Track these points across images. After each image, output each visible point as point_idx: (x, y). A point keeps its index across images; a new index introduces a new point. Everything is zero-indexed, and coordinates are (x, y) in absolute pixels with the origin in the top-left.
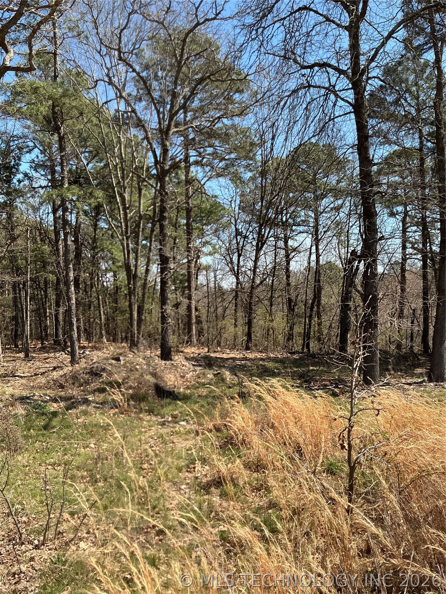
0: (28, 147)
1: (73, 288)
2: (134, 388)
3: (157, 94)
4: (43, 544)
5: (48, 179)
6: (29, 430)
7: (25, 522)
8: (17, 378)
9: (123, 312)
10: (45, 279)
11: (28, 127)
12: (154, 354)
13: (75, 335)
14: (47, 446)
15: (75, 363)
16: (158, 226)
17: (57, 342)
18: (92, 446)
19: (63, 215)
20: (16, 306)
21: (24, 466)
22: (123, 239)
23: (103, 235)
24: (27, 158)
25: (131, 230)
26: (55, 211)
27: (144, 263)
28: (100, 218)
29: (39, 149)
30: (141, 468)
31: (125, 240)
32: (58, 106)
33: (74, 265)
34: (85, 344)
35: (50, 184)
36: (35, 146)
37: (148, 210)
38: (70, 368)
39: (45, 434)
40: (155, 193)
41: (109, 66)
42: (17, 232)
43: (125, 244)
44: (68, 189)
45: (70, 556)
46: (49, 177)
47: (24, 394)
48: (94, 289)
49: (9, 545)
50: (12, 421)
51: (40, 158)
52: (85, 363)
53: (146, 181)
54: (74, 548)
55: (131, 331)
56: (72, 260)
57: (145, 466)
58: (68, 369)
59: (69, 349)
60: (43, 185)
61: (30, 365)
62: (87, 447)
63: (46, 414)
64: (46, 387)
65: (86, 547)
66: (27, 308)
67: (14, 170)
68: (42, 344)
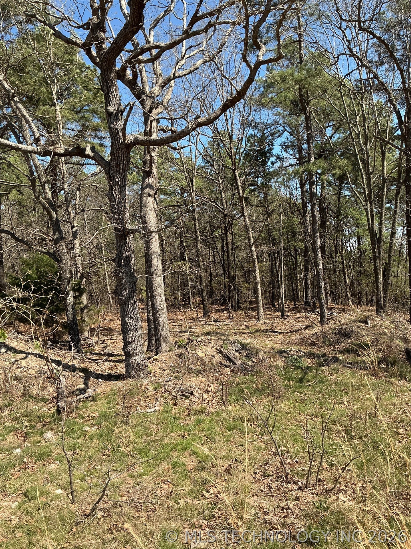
0: (279, 131)
1: (320, 255)
2: (384, 351)
3: (400, 53)
4: (306, 487)
5: (296, 158)
6: (289, 380)
7: (289, 464)
8: (276, 334)
9: (368, 275)
10: (295, 246)
11: (278, 114)
12: (402, 318)
13: (324, 298)
14: (304, 398)
15: (325, 324)
16: (403, 187)
17: (307, 304)
18: (346, 403)
19: (310, 189)
20: (273, 272)
21: (286, 413)
22: (367, 204)
23: (346, 203)
24: (278, 141)
25: (374, 195)
26: (302, 186)
27: (390, 226)
28: (344, 187)
29: (288, 132)
30: (396, 432)
31: (369, 205)
32: (303, 88)
33: (320, 233)
34: (332, 305)
35: (298, 162)
36: (285, 130)
37: (392, 172)
38: (321, 328)
39: (302, 386)
40: (400, 154)
41: (349, 38)
42: (272, 208)
43: (369, 209)
44: (314, 164)
45: (331, 504)
46: (297, 156)
47: (283, 348)
48: (339, 254)
49: (277, 481)
50: (275, 371)
51: (289, 139)
52: (334, 323)
53: (390, 144)
54: (334, 497)
55: (377, 295)
56: (318, 229)
57: (401, 431)
58: (318, 329)
59: (318, 310)
60: (293, 163)
61: (285, 322)
62: (341, 403)
63: (302, 368)
64: (300, 344)
65: (345, 500)
66: (281, 273)
67: (268, 155)
68: (295, 304)
